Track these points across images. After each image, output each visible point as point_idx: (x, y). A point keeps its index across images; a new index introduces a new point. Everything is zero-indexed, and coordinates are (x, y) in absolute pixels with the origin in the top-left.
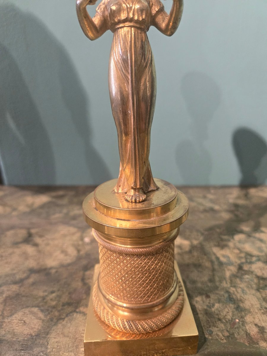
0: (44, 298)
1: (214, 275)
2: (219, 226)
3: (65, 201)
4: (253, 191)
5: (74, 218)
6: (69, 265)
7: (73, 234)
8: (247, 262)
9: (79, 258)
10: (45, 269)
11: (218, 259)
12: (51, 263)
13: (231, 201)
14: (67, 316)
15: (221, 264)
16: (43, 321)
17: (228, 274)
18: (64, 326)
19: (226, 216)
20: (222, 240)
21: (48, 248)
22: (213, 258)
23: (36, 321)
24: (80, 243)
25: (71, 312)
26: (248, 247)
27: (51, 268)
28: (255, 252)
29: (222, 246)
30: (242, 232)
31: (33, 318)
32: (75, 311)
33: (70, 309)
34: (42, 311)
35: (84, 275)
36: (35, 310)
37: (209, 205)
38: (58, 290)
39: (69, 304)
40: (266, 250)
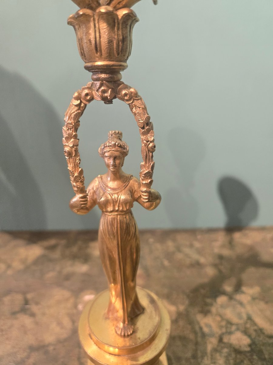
1: (196, 350)
2: (203, 286)
4: (237, 236)
5: (68, 277)
6: (65, 341)
7: (67, 300)
9: (74, 333)
10: (44, 347)
11: (201, 328)
12: (49, 338)
13: (216, 251)
15: (204, 335)
17: (209, 348)
19: (210, 272)
20: (206, 304)
21: (45, 319)
22: (197, 328)
24: (75, 311)
26: (229, 313)
27: (49, 345)
28: (235, 320)
29: (206, 312)
30: (224, 293)
37: (195, 256)
40: (245, 316)
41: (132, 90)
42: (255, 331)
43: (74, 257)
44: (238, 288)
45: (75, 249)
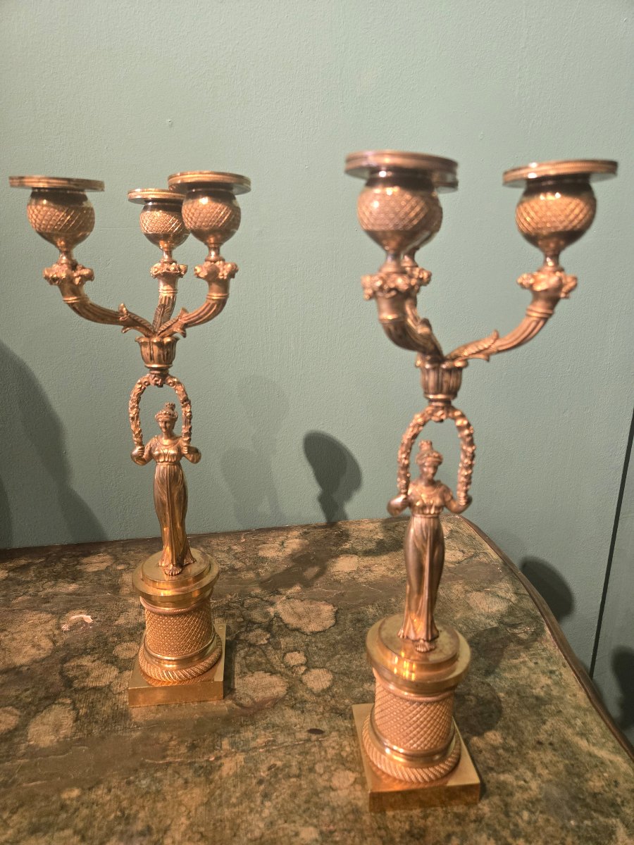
0: (17, 697)
3: (31, 575)
5: (46, 600)
6: (43, 659)
7: (46, 622)
8: (246, 630)
9: (55, 650)
10: (15, 668)
12: (20, 660)
14: (45, 708)
16: (20, 717)
18: (44, 717)
21: (14, 644)
23: (11, 718)
24: (57, 632)
25: (50, 705)
27: (22, 666)
31: (8, 715)
32: (53, 703)
33: (47, 703)
34: (17, 708)
35: (62, 667)
36: (10, 708)
38: (34, 687)
39: (46, 698)
40: (272, 615)
42: (279, 626)
43: (57, 577)
45: (59, 567)
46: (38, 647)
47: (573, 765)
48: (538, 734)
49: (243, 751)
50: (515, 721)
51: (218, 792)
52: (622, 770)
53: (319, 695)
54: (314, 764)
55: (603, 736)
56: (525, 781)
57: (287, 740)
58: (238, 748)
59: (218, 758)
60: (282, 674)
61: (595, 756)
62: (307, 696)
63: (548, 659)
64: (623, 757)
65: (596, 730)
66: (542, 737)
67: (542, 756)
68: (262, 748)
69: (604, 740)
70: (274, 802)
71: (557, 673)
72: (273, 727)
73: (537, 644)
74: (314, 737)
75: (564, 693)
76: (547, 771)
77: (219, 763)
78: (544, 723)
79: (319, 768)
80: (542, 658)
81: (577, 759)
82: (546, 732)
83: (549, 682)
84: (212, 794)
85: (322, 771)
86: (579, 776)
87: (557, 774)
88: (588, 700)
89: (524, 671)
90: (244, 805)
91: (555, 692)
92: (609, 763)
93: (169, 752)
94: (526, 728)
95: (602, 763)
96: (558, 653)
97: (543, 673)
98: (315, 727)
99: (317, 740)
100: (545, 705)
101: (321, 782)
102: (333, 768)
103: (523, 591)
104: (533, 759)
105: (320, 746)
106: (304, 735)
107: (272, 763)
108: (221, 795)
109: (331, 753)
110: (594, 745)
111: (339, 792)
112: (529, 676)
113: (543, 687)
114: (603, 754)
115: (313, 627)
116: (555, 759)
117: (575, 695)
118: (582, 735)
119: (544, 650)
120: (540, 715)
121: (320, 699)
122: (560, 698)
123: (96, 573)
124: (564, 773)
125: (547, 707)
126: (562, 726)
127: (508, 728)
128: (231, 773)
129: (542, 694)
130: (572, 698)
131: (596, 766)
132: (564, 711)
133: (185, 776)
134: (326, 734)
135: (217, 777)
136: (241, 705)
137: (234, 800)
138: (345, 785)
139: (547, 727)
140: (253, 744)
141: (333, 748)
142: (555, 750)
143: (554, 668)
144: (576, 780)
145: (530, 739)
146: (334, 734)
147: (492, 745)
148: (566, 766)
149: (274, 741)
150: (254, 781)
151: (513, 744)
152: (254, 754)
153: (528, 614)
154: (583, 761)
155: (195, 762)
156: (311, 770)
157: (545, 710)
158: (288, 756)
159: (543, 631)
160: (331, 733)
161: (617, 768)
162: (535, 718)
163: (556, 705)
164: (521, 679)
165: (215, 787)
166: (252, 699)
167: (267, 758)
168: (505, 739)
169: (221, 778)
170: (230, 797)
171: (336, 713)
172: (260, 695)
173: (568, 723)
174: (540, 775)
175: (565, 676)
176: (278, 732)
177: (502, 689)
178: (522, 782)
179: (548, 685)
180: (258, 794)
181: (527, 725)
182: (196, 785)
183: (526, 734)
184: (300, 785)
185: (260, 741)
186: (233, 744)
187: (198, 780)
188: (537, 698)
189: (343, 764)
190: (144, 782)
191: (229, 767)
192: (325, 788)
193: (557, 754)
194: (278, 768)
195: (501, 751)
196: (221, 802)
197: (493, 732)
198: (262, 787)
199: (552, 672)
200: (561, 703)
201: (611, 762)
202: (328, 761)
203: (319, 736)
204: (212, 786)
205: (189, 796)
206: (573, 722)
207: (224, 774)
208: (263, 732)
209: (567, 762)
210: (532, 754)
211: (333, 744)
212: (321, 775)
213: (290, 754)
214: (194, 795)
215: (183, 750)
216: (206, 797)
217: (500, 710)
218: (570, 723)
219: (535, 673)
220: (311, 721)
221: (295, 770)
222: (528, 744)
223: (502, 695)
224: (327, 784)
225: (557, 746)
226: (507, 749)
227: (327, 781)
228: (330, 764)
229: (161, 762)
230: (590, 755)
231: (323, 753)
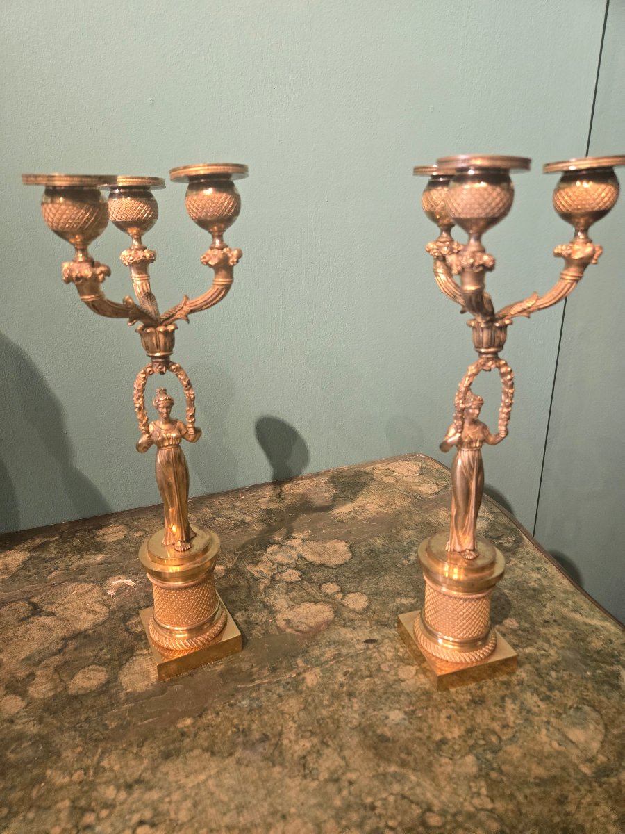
0: (96, 656)
1: (250, 592)
2: (251, 542)
3: (53, 552)
4: (286, 487)
5: (81, 571)
6: (104, 622)
7: (91, 590)
8: (278, 572)
9: (112, 613)
10: (80, 633)
11: (252, 575)
12: (82, 626)
13: (263, 507)
14: (127, 661)
15: (256, 580)
16: (107, 671)
17: (262, 587)
18: (129, 669)
19: (258, 527)
20: (256, 556)
21: (69, 613)
22: (248, 576)
23: (99, 674)
24: (105, 597)
25: (130, 657)
26: (280, 558)
27: (86, 630)
28: (286, 561)
29: (255, 563)
30: (274, 543)
31: (95, 673)
32: (132, 656)
33: (127, 656)
34: (100, 665)
35: (126, 626)
36: (94, 667)
37: (239, 517)
38: (107, 646)
39: (124, 653)
40: (295, 556)
41: (177, 365)
42: (306, 565)
43: (80, 550)
44: (288, 536)
45: (77, 542)
46: (95, 613)
47: (576, 634)
48: (543, 615)
49: (317, 665)
50: (522, 608)
51: (310, 699)
52: (612, 631)
53: (362, 614)
54: (379, 665)
55: (591, 610)
56: (545, 650)
57: (350, 651)
58: (312, 664)
59: (298, 674)
60: (325, 602)
61: (589, 625)
62: (352, 616)
63: (533, 560)
64: (610, 622)
65: (585, 606)
66: (547, 617)
67: (552, 630)
68: (332, 660)
69: (593, 613)
70: (359, 698)
71: (543, 569)
72: (335, 643)
73: (521, 550)
74: (371, 646)
75: (553, 583)
76: (558, 641)
77: (301, 677)
78: (545, 606)
79: (385, 667)
80: (528, 559)
81: (577, 629)
82: (548, 613)
83: (539, 576)
84: (306, 701)
85: (387, 669)
86: (583, 640)
87: (566, 641)
88: (571, 585)
89: (518, 571)
90: (336, 704)
91: (546, 583)
92: (601, 628)
93: (255, 677)
94: (533, 612)
95: (597, 629)
96: (539, 554)
97: (532, 570)
98: (368, 638)
99: (374, 647)
100: (541, 594)
101: (390, 678)
102: (395, 666)
103: (496, 510)
104: (545, 634)
105: (379, 651)
106: (362, 646)
107: (345, 670)
108: (313, 701)
109: (390, 655)
110: (586, 617)
111: (407, 681)
112: (522, 575)
113: (535, 581)
114: (595, 622)
115: (335, 561)
116: (562, 631)
117: (561, 583)
118: (575, 611)
119: (528, 553)
120: (540, 601)
121: (364, 616)
122: (551, 587)
123: (116, 542)
124: (571, 641)
125: (543, 594)
126: (559, 607)
127: (520, 614)
128: (315, 684)
129: (537, 586)
130: (561, 586)
131: (593, 632)
132: (557, 596)
133: (278, 692)
134: (379, 641)
135: (304, 689)
136: (300, 631)
137: (326, 702)
138: (410, 676)
139: (548, 609)
140: (323, 659)
141: (390, 651)
142: (559, 625)
143: (540, 566)
144: (582, 644)
145: (540, 620)
146: (386, 641)
147: (511, 629)
148: (571, 635)
149: (339, 654)
150: (337, 686)
151: (527, 625)
152: (327, 666)
153: (506, 528)
154: (583, 629)
155: (280, 681)
156: (379, 670)
157: (543, 597)
158: (356, 663)
159: (523, 539)
160: (383, 640)
161: (608, 631)
162: (537, 604)
163: (550, 593)
164: (517, 577)
165: (306, 696)
166: (308, 625)
167: (339, 667)
168: (519, 623)
169: (308, 688)
170: (322, 700)
171: (382, 625)
172: (313, 622)
173: (562, 603)
174: (554, 645)
175: (549, 570)
176: (340, 647)
177: (505, 587)
178: (543, 652)
179: (539, 579)
180: (344, 694)
181: (533, 610)
182: (290, 697)
183: (534, 616)
184: (375, 682)
185: (328, 655)
186: (306, 662)
187: (290, 693)
188: (534, 589)
189: (403, 662)
190: (244, 703)
191: (311, 679)
192: (395, 681)
193: (561, 627)
194: (351, 673)
195: (520, 632)
196: (316, 705)
197: (509, 619)
198: (345, 689)
199: (539, 569)
200: (553, 590)
201: (603, 627)
202: (389, 661)
203: (375, 644)
204: (304, 695)
205: (287, 706)
206: (566, 603)
207: (310, 685)
208: (327, 649)
209: (571, 632)
210: (543, 630)
211: (388, 649)
212: (388, 672)
213: (356, 661)
214: (291, 705)
215: (266, 672)
216: (301, 704)
217: (509, 603)
218: (564, 604)
219: (526, 572)
220: (364, 634)
221: (365, 672)
222: (538, 624)
223: (506, 591)
224: (396, 678)
225: (560, 622)
226: (524, 630)
227: (395, 675)
228: (392, 663)
229: (252, 685)
230: (586, 624)
231: (383, 656)
